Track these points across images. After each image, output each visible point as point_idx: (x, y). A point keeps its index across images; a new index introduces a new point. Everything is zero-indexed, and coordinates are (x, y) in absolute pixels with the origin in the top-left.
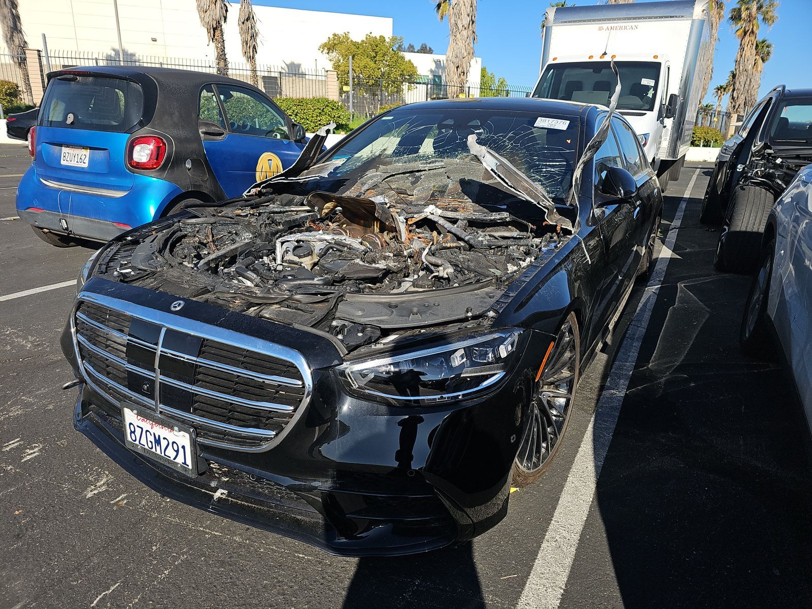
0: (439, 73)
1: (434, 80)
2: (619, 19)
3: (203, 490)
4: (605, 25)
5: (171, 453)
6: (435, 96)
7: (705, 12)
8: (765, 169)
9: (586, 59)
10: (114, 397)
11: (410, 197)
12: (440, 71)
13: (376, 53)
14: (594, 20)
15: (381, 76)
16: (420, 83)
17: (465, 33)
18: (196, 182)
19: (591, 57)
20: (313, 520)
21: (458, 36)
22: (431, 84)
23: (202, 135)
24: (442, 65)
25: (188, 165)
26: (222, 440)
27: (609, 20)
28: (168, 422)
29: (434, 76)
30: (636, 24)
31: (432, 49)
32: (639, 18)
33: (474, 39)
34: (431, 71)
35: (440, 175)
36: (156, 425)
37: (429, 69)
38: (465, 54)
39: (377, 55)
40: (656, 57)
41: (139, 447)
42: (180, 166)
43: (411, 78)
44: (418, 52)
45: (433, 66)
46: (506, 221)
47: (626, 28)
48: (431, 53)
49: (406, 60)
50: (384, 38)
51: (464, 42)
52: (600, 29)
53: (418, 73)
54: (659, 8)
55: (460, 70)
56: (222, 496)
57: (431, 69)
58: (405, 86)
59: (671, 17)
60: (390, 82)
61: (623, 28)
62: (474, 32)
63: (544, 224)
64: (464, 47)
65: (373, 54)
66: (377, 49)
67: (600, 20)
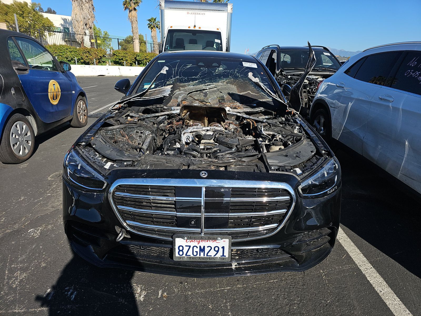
0: (67, 26)
1: (65, 30)
2: (196, 9)
3: (225, 268)
4: (190, 12)
5: (212, 253)
6: (67, 40)
7: (232, 9)
8: (287, 81)
9: (187, 28)
10: (159, 235)
11: (207, 103)
12: (68, 25)
13: (23, 12)
14: (185, 9)
15: (29, 26)
16: (56, 32)
17: (87, 5)
18: (19, 102)
19: (189, 27)
20: (284, 261)
21: (83, 6)
22: (63, 32)
23: (16, 71)
24: (68, 22)
25: (13, 92)
26: (246, 236)
27: (192, 9)
28: (212, 237)
29: (64, 28)
30: (204, 12)
31: (55, 11)
32: (205, 10)
33: (93, 9)
34: (62, 25)
35: (215, 91)
36: (202, 241)
37: (60, 23)
38: (90, 17)
39: (24, 13)
40: (218, 29)
41: (186, 257)
42: (8, 92)
43: (50, 28)
44: (46, 12)
45: (62, 22)
46: (262, 111)
47: (199, 14)
48: (55, 14)
49: (44, 17)
50: (27, 3)
51: (88, 10)
52: (188, 13)
53: (55, 25)
54: (213, 6)
55: (88, 26)
56: (236, 267)
57: (61, 24)
58: (46, 33)
59: (219, 11)
60: (36, 30)
61: (198, 14)
62: (92, 5)
63: (286, 111)
64: (88, 13)
65: (21, 12)
66: (23, 10)
67: (187, 9)
